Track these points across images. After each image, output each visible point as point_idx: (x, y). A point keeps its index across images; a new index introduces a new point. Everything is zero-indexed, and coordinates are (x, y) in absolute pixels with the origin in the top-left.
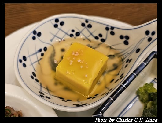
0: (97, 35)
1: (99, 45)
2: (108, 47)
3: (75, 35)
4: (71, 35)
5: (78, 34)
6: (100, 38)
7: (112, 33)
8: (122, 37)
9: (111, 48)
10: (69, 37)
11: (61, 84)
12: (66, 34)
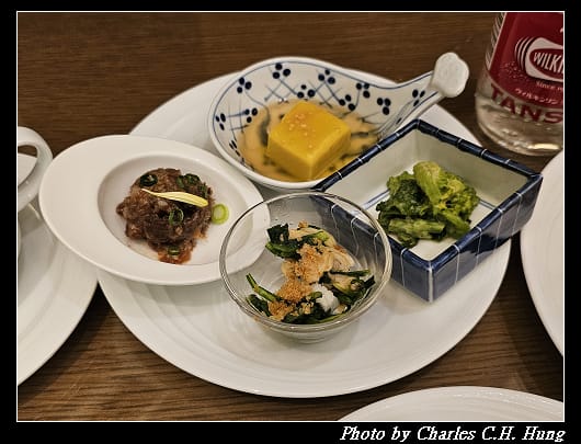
0: (341, 96)
1: (346, 114)
2: (358, 119)
3: (306, 96)
4: (300, 95)
5: (311, 93)
6: (347, 103)
7: (367, 95)
8: (380, 101)
9: (363, 120)
10: (296, 97)
11: (273, 164)
12: (292, 91)
